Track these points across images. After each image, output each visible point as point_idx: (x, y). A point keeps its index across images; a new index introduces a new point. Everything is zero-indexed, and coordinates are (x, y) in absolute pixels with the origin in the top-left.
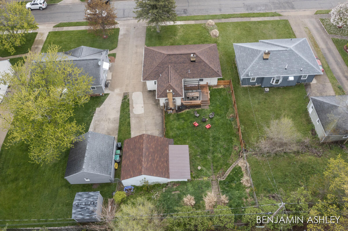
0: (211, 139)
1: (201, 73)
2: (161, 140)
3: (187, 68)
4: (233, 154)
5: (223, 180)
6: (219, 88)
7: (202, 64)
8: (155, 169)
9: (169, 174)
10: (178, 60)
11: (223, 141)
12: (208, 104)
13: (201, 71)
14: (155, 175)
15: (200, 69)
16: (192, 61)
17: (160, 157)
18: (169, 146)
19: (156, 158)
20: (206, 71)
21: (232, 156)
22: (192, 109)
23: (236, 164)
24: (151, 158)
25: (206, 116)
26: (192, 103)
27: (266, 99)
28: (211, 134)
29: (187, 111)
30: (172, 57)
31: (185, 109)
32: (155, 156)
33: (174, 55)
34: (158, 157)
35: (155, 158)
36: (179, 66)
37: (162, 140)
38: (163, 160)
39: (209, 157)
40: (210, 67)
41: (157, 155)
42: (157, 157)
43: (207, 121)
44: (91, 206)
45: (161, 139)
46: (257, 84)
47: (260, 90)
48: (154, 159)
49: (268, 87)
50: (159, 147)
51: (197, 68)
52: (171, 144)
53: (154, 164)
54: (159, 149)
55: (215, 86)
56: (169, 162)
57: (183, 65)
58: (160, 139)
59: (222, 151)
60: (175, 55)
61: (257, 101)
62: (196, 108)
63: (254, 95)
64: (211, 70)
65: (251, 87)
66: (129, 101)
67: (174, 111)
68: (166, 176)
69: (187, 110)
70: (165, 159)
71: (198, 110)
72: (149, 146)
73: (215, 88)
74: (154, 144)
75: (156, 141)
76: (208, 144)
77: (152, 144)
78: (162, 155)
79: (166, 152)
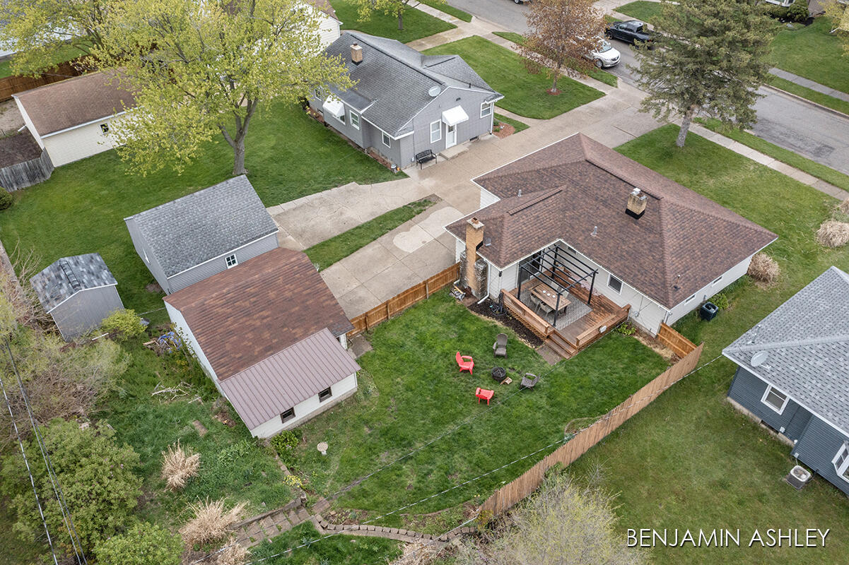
0: (451, 428)
1: (621, 256)
2: (324, 301)
3: (598, 221)
4: (444, 512)
5: (321, 530)
6: (651, 350)
7: (651, 238)
8: (222, 330)
9: (232, 374)
10: (599, 189)
11: (470, 462)
12: (563, 354)
13: (627, 252)
14: (203, 339)
15: (631, 246)
16: (628, 212)
17: (269, 326)
18: (326, 330)
19: (258, 318)
20: (642, 261)
21: (433, 517)
22: (512, 331)
23: (403, 539)
24: (247, 304)
25: (518, 372)
26: (527, 318)
27: (761, 497)
28: (467, 420)
29: (495, 326)
30: (592, 170)
31: (497, 319)
32: (261, 313)
33: (599, 170)
34: (265, 321)
35: (255, 317)
36: (587, 203)
37: (327, 303)
38: (267, 335)
39: (386, 458)
40: (662, 259)
41: (268, 317)
42: (263, 319)
43: (505, 383)
44: (68, 286)
45: (327, 300)
46: (784, 433)
47: (778, 459)
48: (248, 315)
49: (813, 472)
50: (297, 308)
51: (624, 237)
52: (332, 331)
53: (235, 322)
54: (293, 310)
55: (648, 336)
56: (272, 354)
57: (598, 208)
58: (324, 298)
59: (432, 477)
60: (605, 172)
61: (718, 475)
62: (525, 338)
63: (735, 453)
64: (657, 268)
65: (755, 427)
66: (418, 213)
67: (470, 300)
68: (221, 370)
69: (499, 324)
70: (274, 341)
71: (523, 345)
72: (280, 281)
73: (641, 339)
74: (296, 291)
75: (308, 291)
76: (427, 432)
77: (292, 287)
78: (283, 327)
79: (299, 331)
